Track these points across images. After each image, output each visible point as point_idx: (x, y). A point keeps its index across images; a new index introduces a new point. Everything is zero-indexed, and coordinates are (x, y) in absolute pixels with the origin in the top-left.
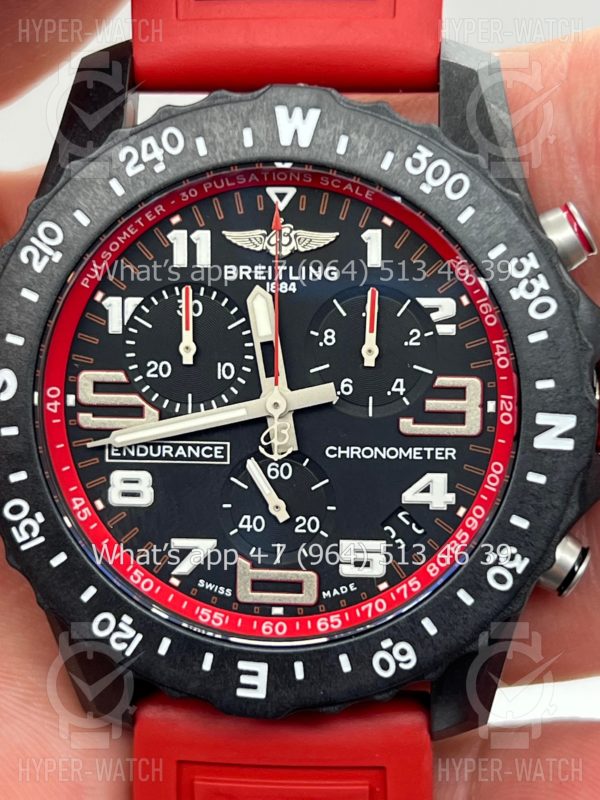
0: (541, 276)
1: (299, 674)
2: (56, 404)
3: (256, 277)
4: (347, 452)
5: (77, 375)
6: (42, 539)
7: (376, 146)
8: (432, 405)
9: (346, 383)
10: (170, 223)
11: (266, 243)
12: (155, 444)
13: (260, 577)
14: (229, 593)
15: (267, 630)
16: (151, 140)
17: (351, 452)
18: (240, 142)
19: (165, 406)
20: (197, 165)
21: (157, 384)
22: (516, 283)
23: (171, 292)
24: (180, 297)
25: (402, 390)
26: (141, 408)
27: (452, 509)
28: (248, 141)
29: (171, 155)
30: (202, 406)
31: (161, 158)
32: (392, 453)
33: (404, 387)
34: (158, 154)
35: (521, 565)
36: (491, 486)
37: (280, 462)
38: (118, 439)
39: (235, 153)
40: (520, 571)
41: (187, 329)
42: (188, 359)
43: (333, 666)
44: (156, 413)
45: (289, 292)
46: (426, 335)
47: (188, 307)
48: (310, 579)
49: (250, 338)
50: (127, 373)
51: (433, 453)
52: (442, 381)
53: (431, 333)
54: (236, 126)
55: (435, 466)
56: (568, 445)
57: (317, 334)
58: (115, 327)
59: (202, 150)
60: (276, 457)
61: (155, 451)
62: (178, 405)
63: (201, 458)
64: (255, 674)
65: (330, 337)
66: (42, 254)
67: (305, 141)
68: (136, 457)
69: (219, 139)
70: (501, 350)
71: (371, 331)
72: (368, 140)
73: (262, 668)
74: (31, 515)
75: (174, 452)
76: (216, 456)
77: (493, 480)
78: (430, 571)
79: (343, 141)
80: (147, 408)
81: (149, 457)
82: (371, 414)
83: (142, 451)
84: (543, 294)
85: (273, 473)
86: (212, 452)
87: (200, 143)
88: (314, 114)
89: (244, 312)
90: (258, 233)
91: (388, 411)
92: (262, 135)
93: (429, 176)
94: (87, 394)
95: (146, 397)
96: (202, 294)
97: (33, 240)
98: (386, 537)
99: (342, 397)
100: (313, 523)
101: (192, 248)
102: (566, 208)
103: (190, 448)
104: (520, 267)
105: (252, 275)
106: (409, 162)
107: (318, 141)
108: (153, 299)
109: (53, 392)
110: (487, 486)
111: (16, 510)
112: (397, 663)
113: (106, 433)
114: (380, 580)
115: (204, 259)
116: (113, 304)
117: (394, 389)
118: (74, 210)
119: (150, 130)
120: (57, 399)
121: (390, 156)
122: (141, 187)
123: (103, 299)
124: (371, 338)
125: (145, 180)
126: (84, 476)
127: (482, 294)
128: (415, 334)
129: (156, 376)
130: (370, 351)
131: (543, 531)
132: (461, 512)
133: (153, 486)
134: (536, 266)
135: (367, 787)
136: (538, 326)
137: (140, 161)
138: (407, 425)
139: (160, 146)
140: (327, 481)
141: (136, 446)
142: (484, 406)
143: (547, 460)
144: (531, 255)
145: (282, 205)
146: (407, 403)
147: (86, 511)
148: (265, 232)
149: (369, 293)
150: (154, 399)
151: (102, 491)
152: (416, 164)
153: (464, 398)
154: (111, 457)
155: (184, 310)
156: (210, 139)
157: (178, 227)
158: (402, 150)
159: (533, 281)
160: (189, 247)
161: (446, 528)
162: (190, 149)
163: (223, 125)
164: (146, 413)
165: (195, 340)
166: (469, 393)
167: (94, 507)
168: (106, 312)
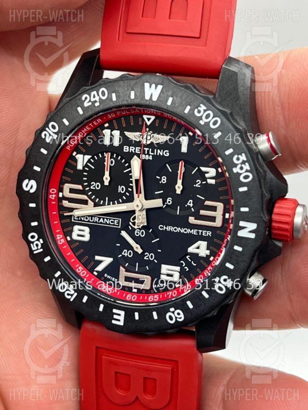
0: (247, 164)
1: (137, 317)
2: (54, 196)
3: (136, 152)
4: (167, 228)
5: (63, 184)
6: (42, 250)
7: (184, 103)
8: (202, 212)
9: (169, 200)
10: (104, 126)
11: (141, 138)
12: (92, 216)
13: (129, 276)
15: (129, 298)
16: (95, 93)
17: (169, 228)
18: (129, 96)
19: (97, 201)
20: (112, 105)
21: (94, 192)
22: (236, 165)
23: (103, 155)
24: (105, 157)
25: (191, 205)
26: (87, 201)
27: (208, 257)
28: (132, 97)
29: (102, 100)
30: (111, 203)
31: (98, 100)
32: (185, 231)
33: (193, 204)
34: (97, 98)
38: (76, 213)
39: (127, 101)
41: (107, 170)
42: (106, 183)
43: (150, 316)
44: (93, 203)
45: (149, 159)
46: (203, 183)
47: (109, 161)
48: (148, 279)
49: (131, 177)
50: (83, 186)
51: (202, 233)
52: (207, 203)
53: (205, 182)
54: (128, 90)
55: (202, 238)
56: (253, 236)
57: (159, 178)
58: (80, 167)
59: (114, 98)
60: (136, 227)
61: (92, 219)
62: (102, 201)
63: (109, 224)
64: (119, 315)
65: (164, 180)
66: (50, 135)
67: (155, 98)
68: (84, 221)
69: (121, 95)
71: (180, 179)
72: (180, 100)
73: (122, 313)
75: (99, 220)
76: (115, 224)
79: (170, 99)
80: (90, 201)
81: (89, 221)
82: (178, 214)
83: (87, 218)
84: (247, 171)
85: (137, 234)
86: (114, 222)
87: (114, 95)
88: (160, 87)
89: (129, 166)
90: (138, 134)
91: (185, 213)
92: (138, 94)
93: (204, 118)
94: (67, 193)
95: (90, 197)
96: (115, 156)
97: (47, 129)
98: (181, 265)
99: (167, 205)
102: (268, 135)
103: (105, 220)
104: (238, 159)
105: (135, 150)
106: (196, 110)
107: (160, 99)
108: (95, 157)
109: (53, 191)
111: (33, 237)
112: (176, 318)
115: (116, 143)
116: (79, 157)
117: (188, 204)
118: (63, 118)
119: (95, 88)
120: (55, 194)
121: (188, 108)
122: (89, 112)
123: (76, 155)
124: (180, 182)
125: (91, 109)
126: (63, 226)
128: (199, 182)
129: (94, 188)
130: (179, 187)
131: (239, 271)
132: (212, 258)
133: (90, 233)
134: (245, 159)
135: (170, 368)
136: (243, 185)
137: (90, 101)
138: (192, 220)
139: (98, 95)
140: (158, 239)
141: (84, 216)
142: (224, 215)
143: (242, 241)
144: (243, 154)
145: (149, 123)
146: (193, 211)
147: (62, 240)
148: (140, 133)
149: (180, 163)
150: (93, 198)
151: (70, 233)
152: (199, 112)
153: (216, 211)
154: (74, 220)
155: (106, 162)
156: (118, 94)
157: (107, 128)
158: (194, 106)
159: (243, 166)
160: (111, 137)
161: (205, 264)
162: (110, 98)
163: (123, 89)
164: (89, 204)
165: (110, 175)
166: (218, 209)
167: (66, 239)
168: (77, 160)
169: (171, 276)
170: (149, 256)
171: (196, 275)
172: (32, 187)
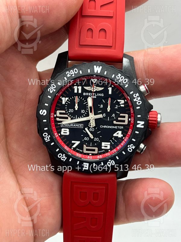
2: (53, 116)
5: (56, 111)
6: (50, 140)
7: (111, 73)
8: (119, 119)
9: (104, 114)
10: (74, 85)
12: (70, 124)
13: (88, 148)
14: (82, 151)
15: (89, 158)
16: (72, 71)
17: (105, 127)
19: (72, 117)
20: (80, 75)
21: (70, 113)
22: (135, 98)
23: (74, 97)
25: (114, 116)
26: (68, 117)
27: (122, 137)
28: (89, 72)
31: (74, 74)
32: (112, 127)
34: (73, 73)
35: (134, 147)
36: (129, 133)
37: (92, 128)
38: (63, 123)
39: (87, 73)
40: (133, 148)
41: (76, 104)
42: (76, 109)
44: (70, 118)
45: (95, 98)
47: (77, 100)
48: (96, 149)
49: (88, 106)
50: (65, 111)
51: (119, 127)
52: (121, 115)
53: (120, 106)
54: (87, 69)
55: (119, 130)
56: (143, 127)
57: (99, 105)
58: (64, 103)
59: (81, 73)
60: (91, 127)
61: (70, 125)
62: (74, 117)
63: (78, 127)
64: (86, 165)
65: (102, 106)
66: (52, 90)
67: (99, 72)
68: (66, 126)
69: (84, 71)
70: (132, 110)
71: (109, 105)
73: (88, 164)
74: (48, 136)
75: (73, 126)
77: (129, 132)
78: (118, 148)
79: (106, 72)
80: (69, 117)
81: (68, 126)
82: (108, 120)
83: (67, 125)
84: (139, 100)
85: (91, 130)
86: (80, 126)
88: (101, 67)
89: (87, 101)
91: (111, 120)
92: (91, 71)
93: (120, 79)
94: (58, 115)
96: (79, 98)
97: (50, 87)
98: (110, 142)
99: (103, 117)
101: (78, 89)
102: (144, 85)
103: (76, 125)
105: (88, 94)
108: (71, 98)
109: (52, 114)
111: (45, 135)
112: (111, 164)
113: (61, 122)
114: (109, 150)
115: (80, 92)
116: (63, 99)
117: (113, 116)
119: (72, 69)
120: (53, 115)
121: (114, 75)
124: (109, 107)
125: (71, 77)
126: (57, 129)
127: (129, 100)
128: (117, 106)
130: (109, 109)
131: (138, 142)
132: (124, 138)
133: (69, 132)
134: (138, 95)
135: (105, 187)
136: (138, 106)
137: (70, 74)
138: (115, 122)
139: (74, 72)
140: (100, 132)
142: (128, 119)
143: (139, 129)
144: (137, 93)
145: (94, 82)
146: (115, 118)
147: (57, 135)
149: (109, 99)
151: (60, 132)
152: (118, 77)
153: (125, 118)
154: (62, 126)
156: (82, 71)
157: (76, 85)
158: (116, 74)
159: (138, 98)
160: (77, 89)
161: (121, 141)
162: (79, 72)
163: (85, 68)
165: (78, 106)
166: (126, 117)
167: (59, 135)
168: (62, 100)
169: (107, 147)
170: (96, 139)
171: (118, 145)
172: (44, 113)
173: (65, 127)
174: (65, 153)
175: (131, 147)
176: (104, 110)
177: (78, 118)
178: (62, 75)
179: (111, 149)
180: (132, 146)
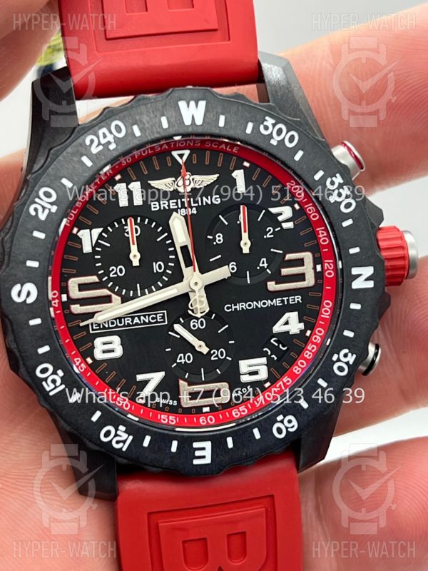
1: (230, 445)
2: (57, 301)
4: (237, 307)
5: (67, 281)
6: (63, 386)
7: (242, 120)
8: (285, 271)
9: (232, 265)
10: (115, 180)
11: (176, 186)
12: (120, 319)
15: (203, 422)
16: (104, 130)
17: (239, 307)
18: (160, 126)
20: (135, 143)
21: (117, 281)
23: (120, 223)
24: (126, 225)
25: (266, 265)
26: (109, 297)
27: (303, 332)
28: (165, 125)
29: (119, 138)
30: (146, 291)
31: (112, 140)
32: (264, 304)
33: (267, 263)
34: (110, 138)
35: (351, 359)
36: (326, 315)
37: (199, 318)
38: (99, 318)
39: (158, 133)
40: (351, 363)
42: (136, 263)
43: (249, 436)
44: (119, 298)
46: (277, 230)
47: (132, 229)
49: (173, 244)
50: (98, 276)
51: (288, 300)
52: (289, 256)
53: (279, 228)
54: (156, 116)
55: (290, 308)
56: (371, 284)
57: (211, 237)
58: (87, 248)
59: (137, 132)
61: (121, 323)
62: (132, 292)
63: (150, 323)
64: (204, 449)
65: (219, 238)
66: (44, 208)
67: (199, 121)
68: (109, 328)
69: (147, 125)
70: (322, 234)
71: (245, 232)
72: (236, 117)
73: (208, 445)
74: (54, 373)
75: (132, 322)
76: (159, 320)
77: (326, 311)
78: (296, 371)
79: (222, 118)
80: (114, 296)
81: (117, 327)
82: (249, 282)
83: (113, 323)
84: (347, 197)
85: (194, 326)
86: (156, 318)
87: (136, 128)
88: (202, 104)
89: (167, 229)
90: (170, 180)
91: (261, 278)
92: (172, 120)
93: (275, 134)
94: (75, 293)
95: (111, 289)
96: (139, 221)
97: (37, 200)
98: (265, 354)
99: (232, 273)
100: (221, 353)
102: (346, 145)
103: (142, 318)
104: (332, 183)
106: (262, 127)
107: (207, 121)
108: (109, 228)
109: (54, 294)
110: (322, 316)
112: (287, 428)
113: (92, 315)
114: (266, 381)
116: (84, 235)
117: (261, 265)
118: (61, 179)
119: (103, 124)
120: (57, 298)
121: (251, 125)
122: (102, 160)
123: (78, 232)
124: (245, 236)
125: (104, 155)
126: (78, 344)
127: (308, 202)
128: (270, 230)
129: (116, 276)
130: (245, 244)
131: (362, 337)
132: (308, 333)
133: (122, 344)
134: (342, 181)
135: (264, 509)
136: (347, 216)
137: (99, 144)
138: (272, 286)
139: (111, 133)
140: (227, 326)
141: (109, 321)
142: (315, 268)
143: (359, 295)
144: (338, 175)
145: (182, 162)
146: (270, 272)
147: (83, 365)
148: (173, 179)
149: (242, 209)
150: (116, 290)
151: (90, 352)
152: (266, 128)
153: (303, 265)
154: (93, 330)
155: (130, 233)
156: (141, 126)
157: (120, 181)
159: (341, 190)
161: (302, 344)
162: (130, 133)
163: (148, 116)
164: (113, 300)
165: (139, 250)
166: (306, 261)
167: (86, 362)
168: (81, 239)
169: (256, 373)
170: (219, 354)
171: (293, 362)
172: (29, 294)
173: (105, 331)
174: (124, 423)
175: (344, 360)
176: (231, 251)
177: (145, 294)
178: (69, 150)
179: (272, 379)
180: (346, 356)
